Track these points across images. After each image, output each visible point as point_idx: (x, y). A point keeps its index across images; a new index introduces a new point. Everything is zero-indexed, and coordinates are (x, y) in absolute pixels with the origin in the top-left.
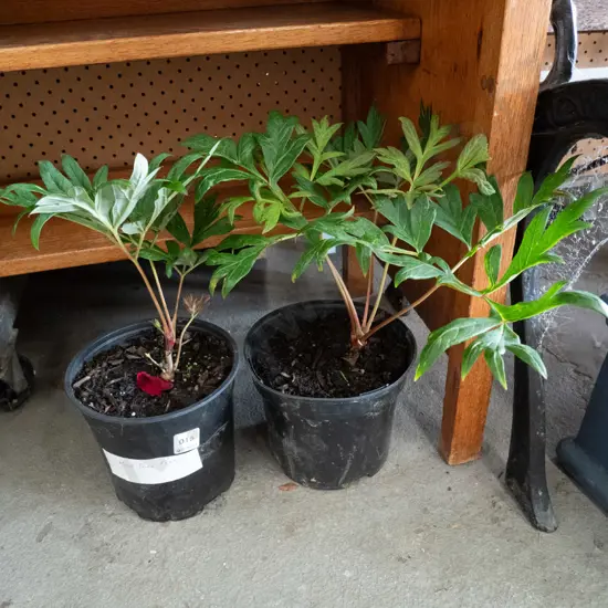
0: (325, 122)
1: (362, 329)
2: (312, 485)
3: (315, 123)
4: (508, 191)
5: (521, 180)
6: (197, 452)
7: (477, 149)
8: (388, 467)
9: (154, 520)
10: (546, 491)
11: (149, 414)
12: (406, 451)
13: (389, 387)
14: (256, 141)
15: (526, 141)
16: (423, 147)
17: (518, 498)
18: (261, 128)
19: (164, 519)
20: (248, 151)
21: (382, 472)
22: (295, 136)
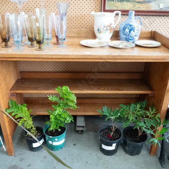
0: (139, 104)
1: (140, 134)
2: (129, 154)
3: (137, 105)
4: (162, 121)
5: (164, 120)
6: (115, 147)
7: (158, 115)
8: (141, 154)
9: (106, 155)
10: (164, 162)
11: (110, 141)
12: (144, 152)
13: (143, 142)
14: (129, 107)
15: (165, 115)
16: (152, 111)
17: (160, 162)
18: (130, 104)
19: (107, 155)
20: (128, 108)
21: (140, 155)
22: (135, 107)
